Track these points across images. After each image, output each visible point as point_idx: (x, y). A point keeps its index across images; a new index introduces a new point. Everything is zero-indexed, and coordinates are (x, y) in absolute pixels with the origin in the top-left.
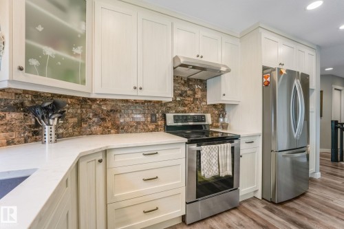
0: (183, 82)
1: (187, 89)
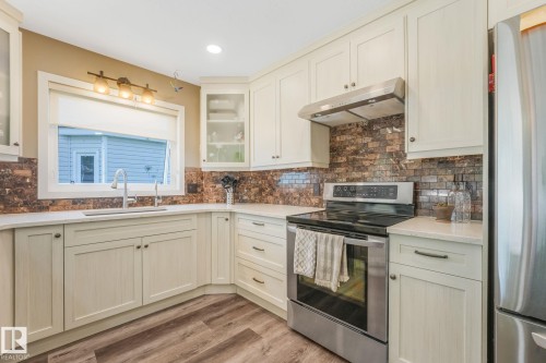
0: (360, 130)
1: (368, 140)
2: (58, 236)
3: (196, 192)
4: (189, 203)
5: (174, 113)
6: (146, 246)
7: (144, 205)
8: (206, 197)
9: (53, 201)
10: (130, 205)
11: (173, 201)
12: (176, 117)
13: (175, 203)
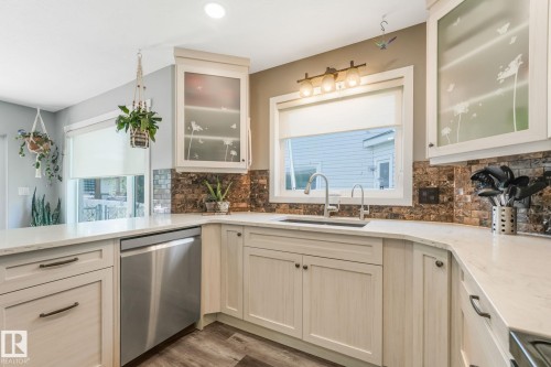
2: (239, 235)
3: (437, 201)
4: (422, 219)
5: (398, 83)
6: (305, 268)
7: (351, 216)
8: (458, 211)
9: (278, 204)
10: (332, 214)
11: (392, 213)
12: (402, 87)
13: (395, 216)
